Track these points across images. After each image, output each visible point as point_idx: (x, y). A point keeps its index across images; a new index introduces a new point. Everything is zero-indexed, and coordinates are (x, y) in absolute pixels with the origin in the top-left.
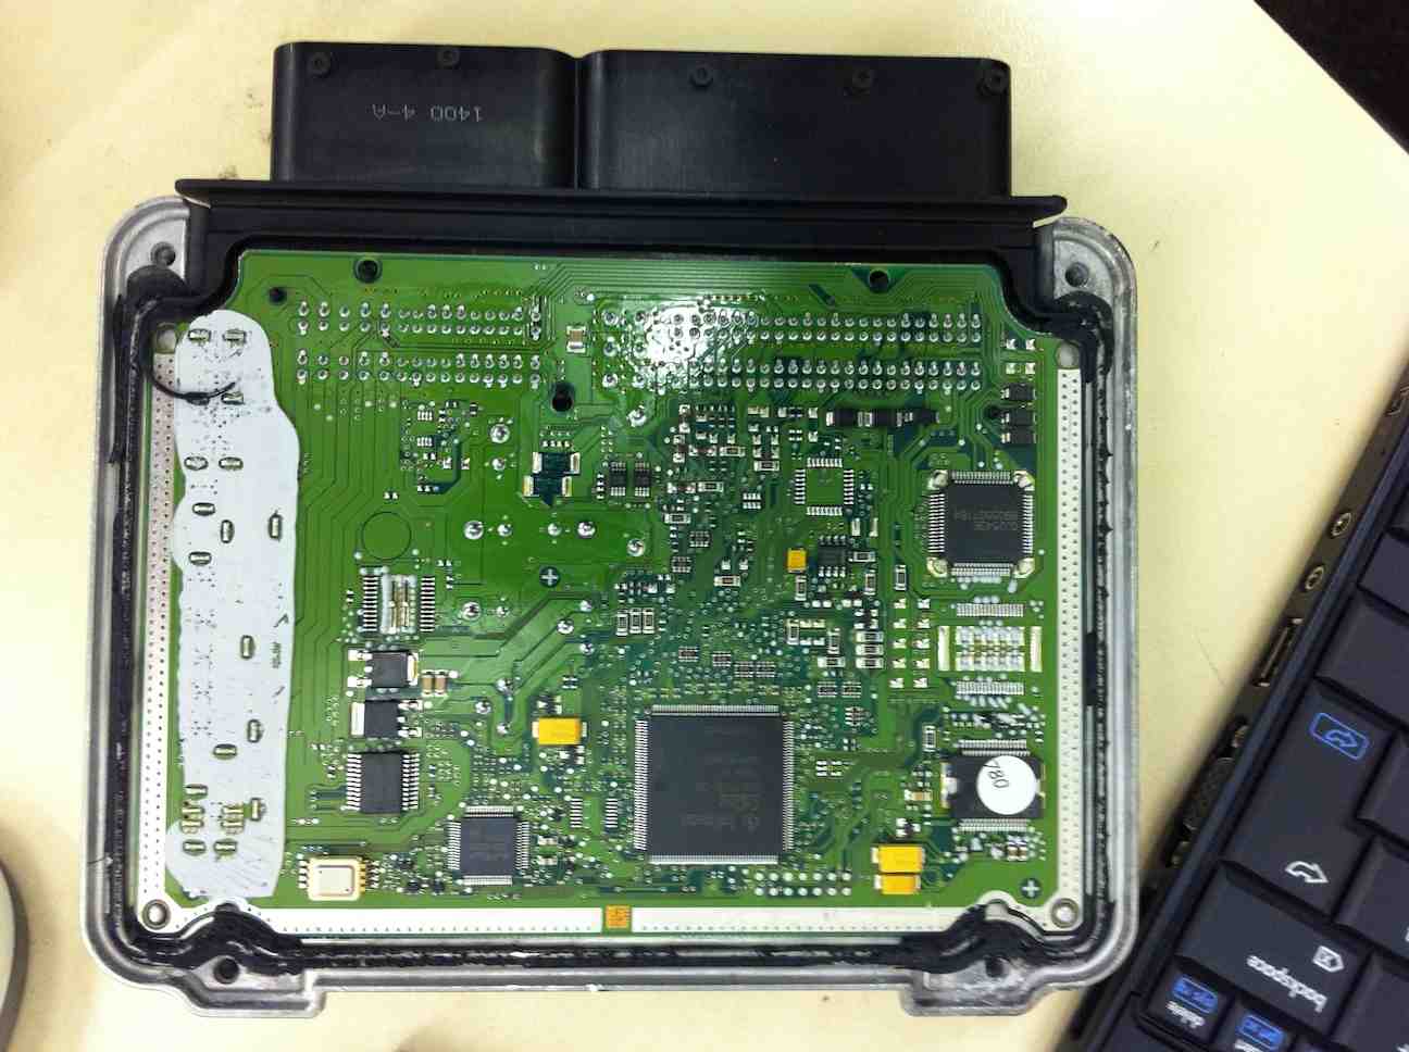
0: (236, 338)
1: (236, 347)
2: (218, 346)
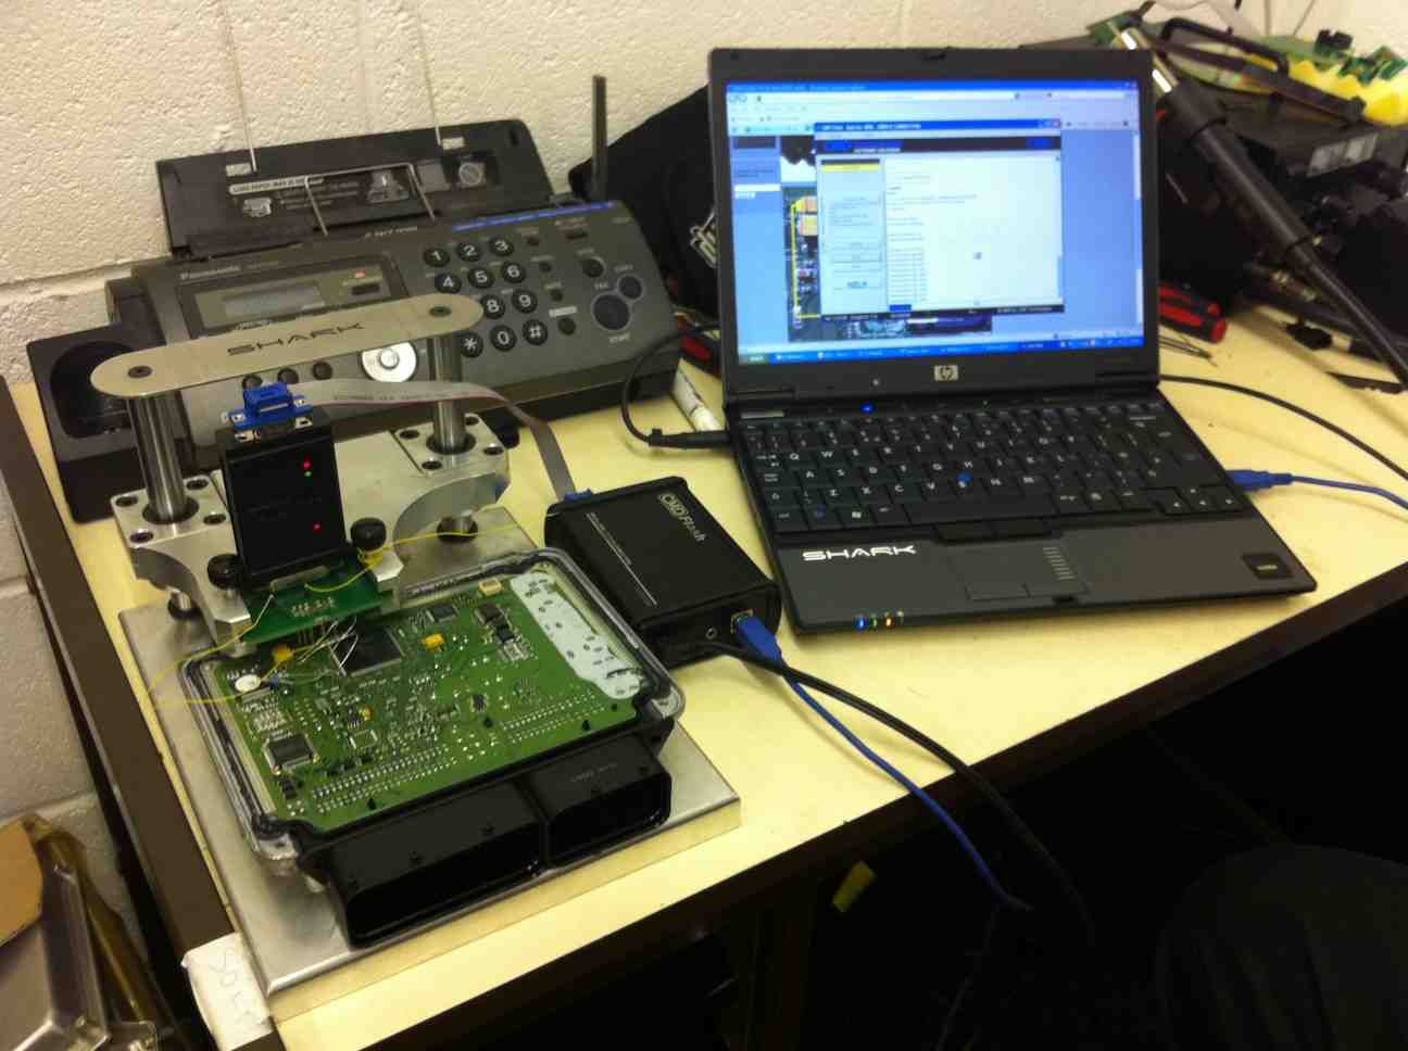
0: (621, 692)
1: (619, 690)
2: (626, 688)
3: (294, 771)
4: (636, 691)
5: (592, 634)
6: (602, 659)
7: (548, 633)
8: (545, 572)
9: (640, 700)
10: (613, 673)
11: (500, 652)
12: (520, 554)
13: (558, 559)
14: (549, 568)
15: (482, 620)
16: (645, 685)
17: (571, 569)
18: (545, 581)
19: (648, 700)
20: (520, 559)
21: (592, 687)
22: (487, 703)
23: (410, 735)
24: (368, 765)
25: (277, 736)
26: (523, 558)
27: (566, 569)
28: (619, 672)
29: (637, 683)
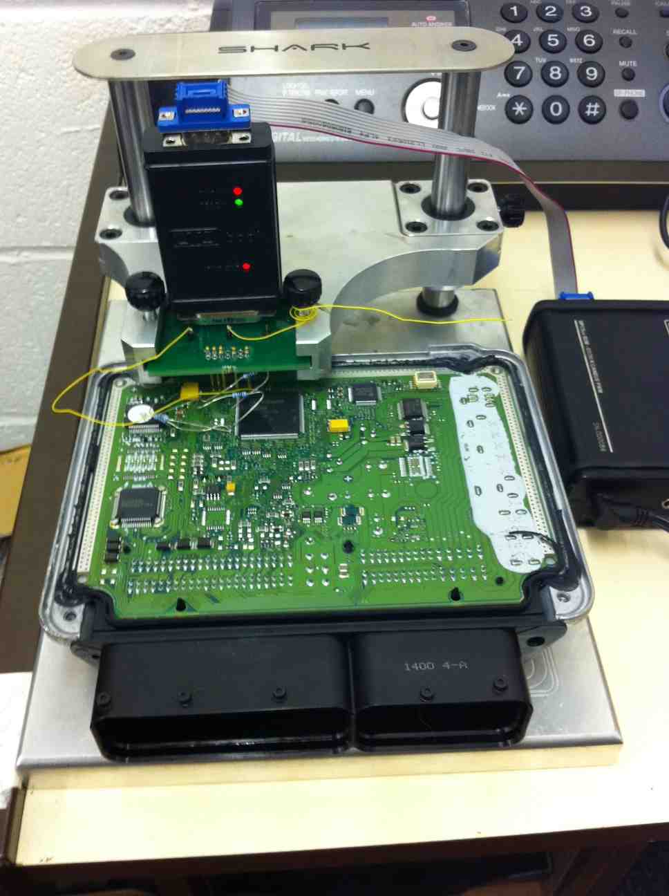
0: (517, 562)
1: (514, 558)
2: (525, 559)
3: (130, 529)
4: (536, 568)
5: (514, 473)
6: (513, 511)
7: (464, 454)
8: (494, 379)
9: (536, 582)
10: (518, 532)
11: (401, 460)
12: (477, 350)
13: (515, 368)
14: (501, 376)
15: (400, 417)
16: (551, 562)
17: (524, 384)
18: (490, 389)
19: (547, 587)
20: (473, 355)
21: (485, 542)
22: (359, 521)
23: (262, 532)
24: (202, 552)
25: (138, 482)
26: (479, 355)
27: (519, 381)
28: (526, 534)
29: (541, 558)
